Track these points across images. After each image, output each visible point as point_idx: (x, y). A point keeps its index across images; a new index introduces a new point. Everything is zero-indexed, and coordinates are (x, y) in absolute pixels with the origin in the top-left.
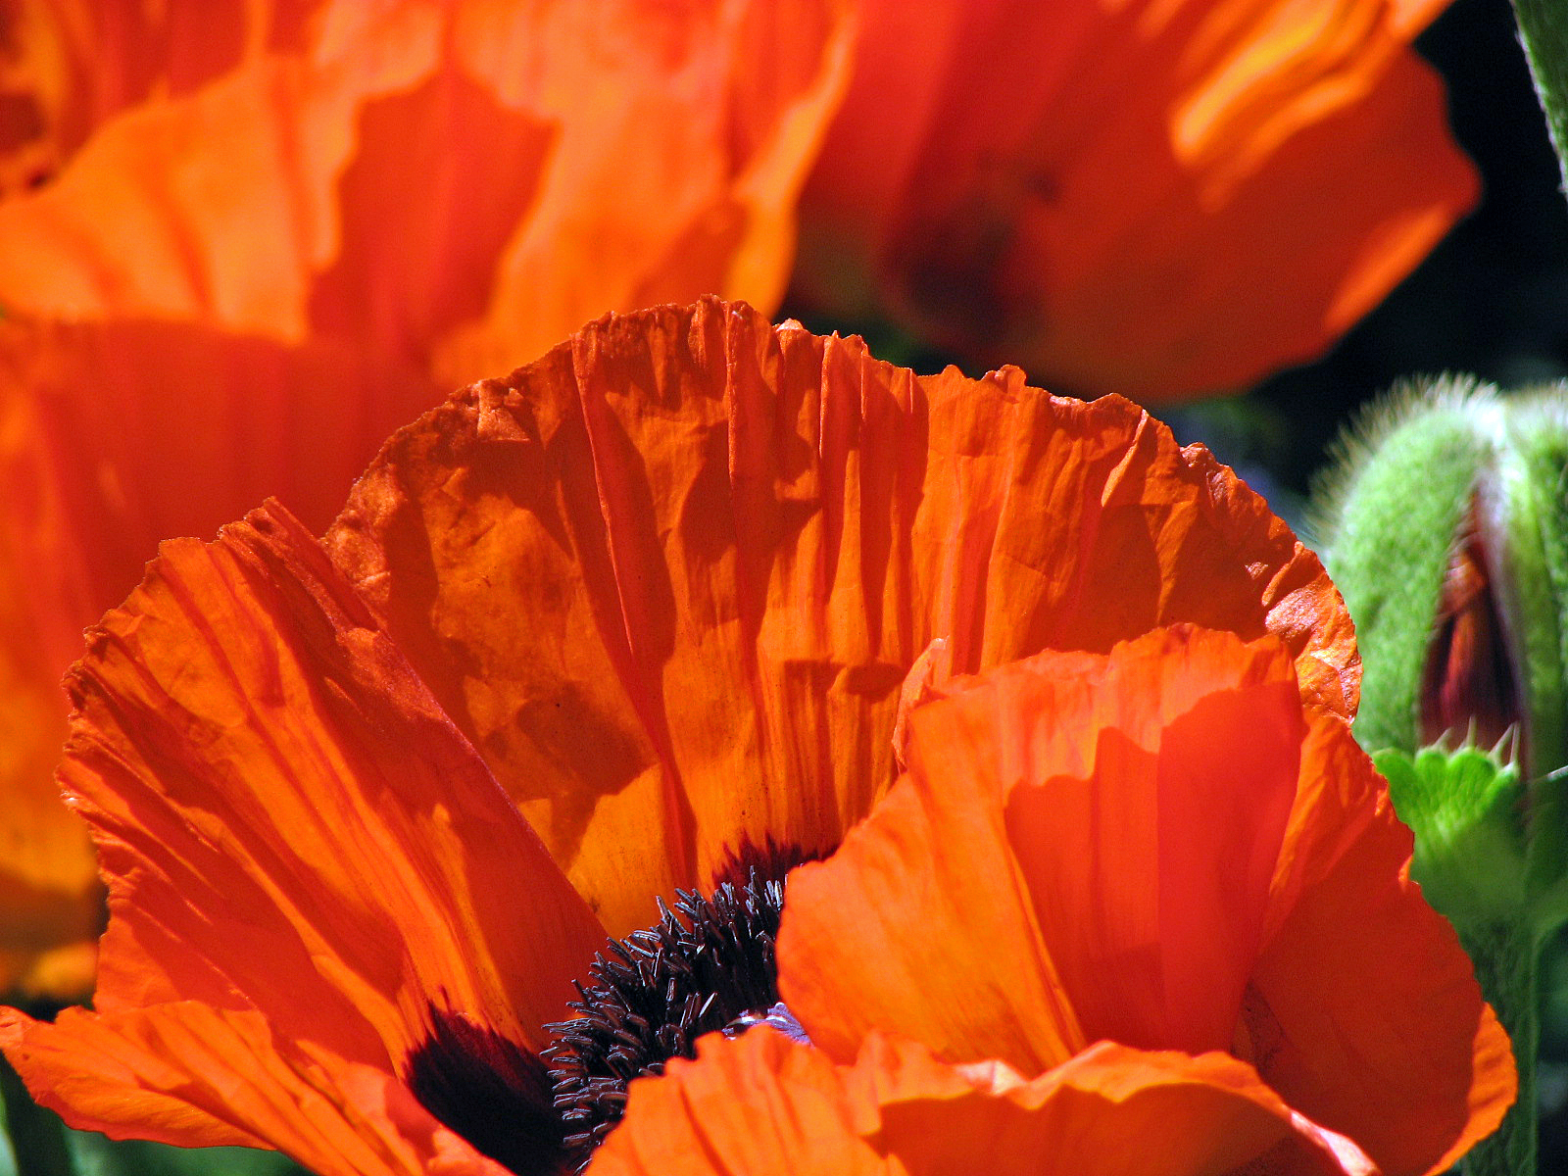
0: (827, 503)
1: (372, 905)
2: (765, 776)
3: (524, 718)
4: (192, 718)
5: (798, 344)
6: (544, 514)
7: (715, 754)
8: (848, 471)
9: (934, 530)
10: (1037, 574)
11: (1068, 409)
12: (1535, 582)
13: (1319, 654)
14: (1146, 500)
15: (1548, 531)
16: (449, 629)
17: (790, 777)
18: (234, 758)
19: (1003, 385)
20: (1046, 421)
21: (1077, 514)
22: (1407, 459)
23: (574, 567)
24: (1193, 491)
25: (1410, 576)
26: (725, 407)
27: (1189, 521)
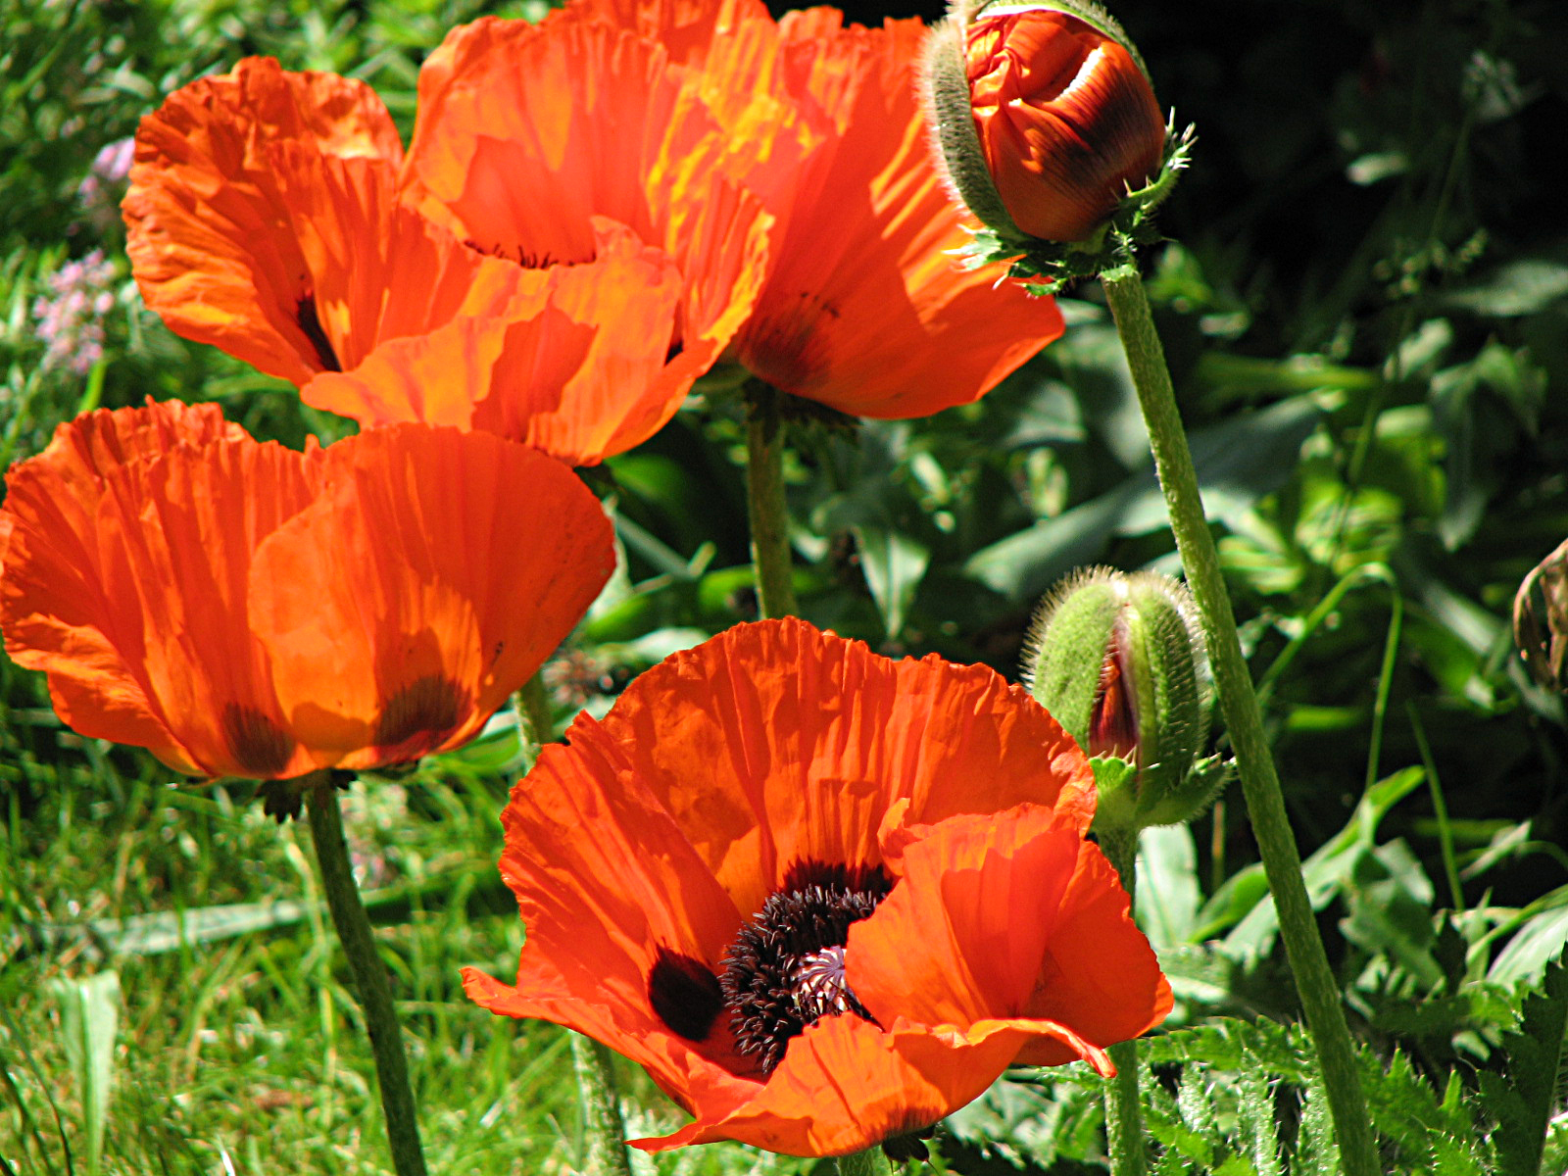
0: (845, 712)
1: (633, 902)
2: (808, 831)
3: (697, 804)
4: (556, 825)
5: (834, 642)
6: (710, 712)
7: (787, 823)
8: (855, 699)
9: (896, 727)
10: (942, 745)
11: (958, 670)
12: (1143, 671)
13: (1075, 784)
14: (994, 711)
15: (1150, 648)
16: (663, 765)
17: (820, 831)
18: (574, 841)
19: (930, 662)
20: (948, 675)
21: (961, 716)
22: (1081, 609)
23: (722, 735)
24: (1015, 706)
25: (1084, 669)
26: (797, 667)
27: (1013, 721)
